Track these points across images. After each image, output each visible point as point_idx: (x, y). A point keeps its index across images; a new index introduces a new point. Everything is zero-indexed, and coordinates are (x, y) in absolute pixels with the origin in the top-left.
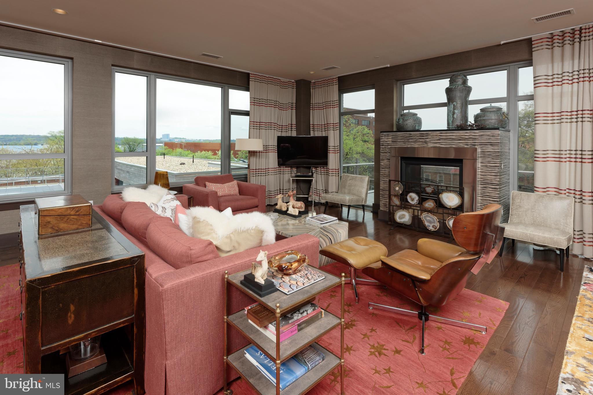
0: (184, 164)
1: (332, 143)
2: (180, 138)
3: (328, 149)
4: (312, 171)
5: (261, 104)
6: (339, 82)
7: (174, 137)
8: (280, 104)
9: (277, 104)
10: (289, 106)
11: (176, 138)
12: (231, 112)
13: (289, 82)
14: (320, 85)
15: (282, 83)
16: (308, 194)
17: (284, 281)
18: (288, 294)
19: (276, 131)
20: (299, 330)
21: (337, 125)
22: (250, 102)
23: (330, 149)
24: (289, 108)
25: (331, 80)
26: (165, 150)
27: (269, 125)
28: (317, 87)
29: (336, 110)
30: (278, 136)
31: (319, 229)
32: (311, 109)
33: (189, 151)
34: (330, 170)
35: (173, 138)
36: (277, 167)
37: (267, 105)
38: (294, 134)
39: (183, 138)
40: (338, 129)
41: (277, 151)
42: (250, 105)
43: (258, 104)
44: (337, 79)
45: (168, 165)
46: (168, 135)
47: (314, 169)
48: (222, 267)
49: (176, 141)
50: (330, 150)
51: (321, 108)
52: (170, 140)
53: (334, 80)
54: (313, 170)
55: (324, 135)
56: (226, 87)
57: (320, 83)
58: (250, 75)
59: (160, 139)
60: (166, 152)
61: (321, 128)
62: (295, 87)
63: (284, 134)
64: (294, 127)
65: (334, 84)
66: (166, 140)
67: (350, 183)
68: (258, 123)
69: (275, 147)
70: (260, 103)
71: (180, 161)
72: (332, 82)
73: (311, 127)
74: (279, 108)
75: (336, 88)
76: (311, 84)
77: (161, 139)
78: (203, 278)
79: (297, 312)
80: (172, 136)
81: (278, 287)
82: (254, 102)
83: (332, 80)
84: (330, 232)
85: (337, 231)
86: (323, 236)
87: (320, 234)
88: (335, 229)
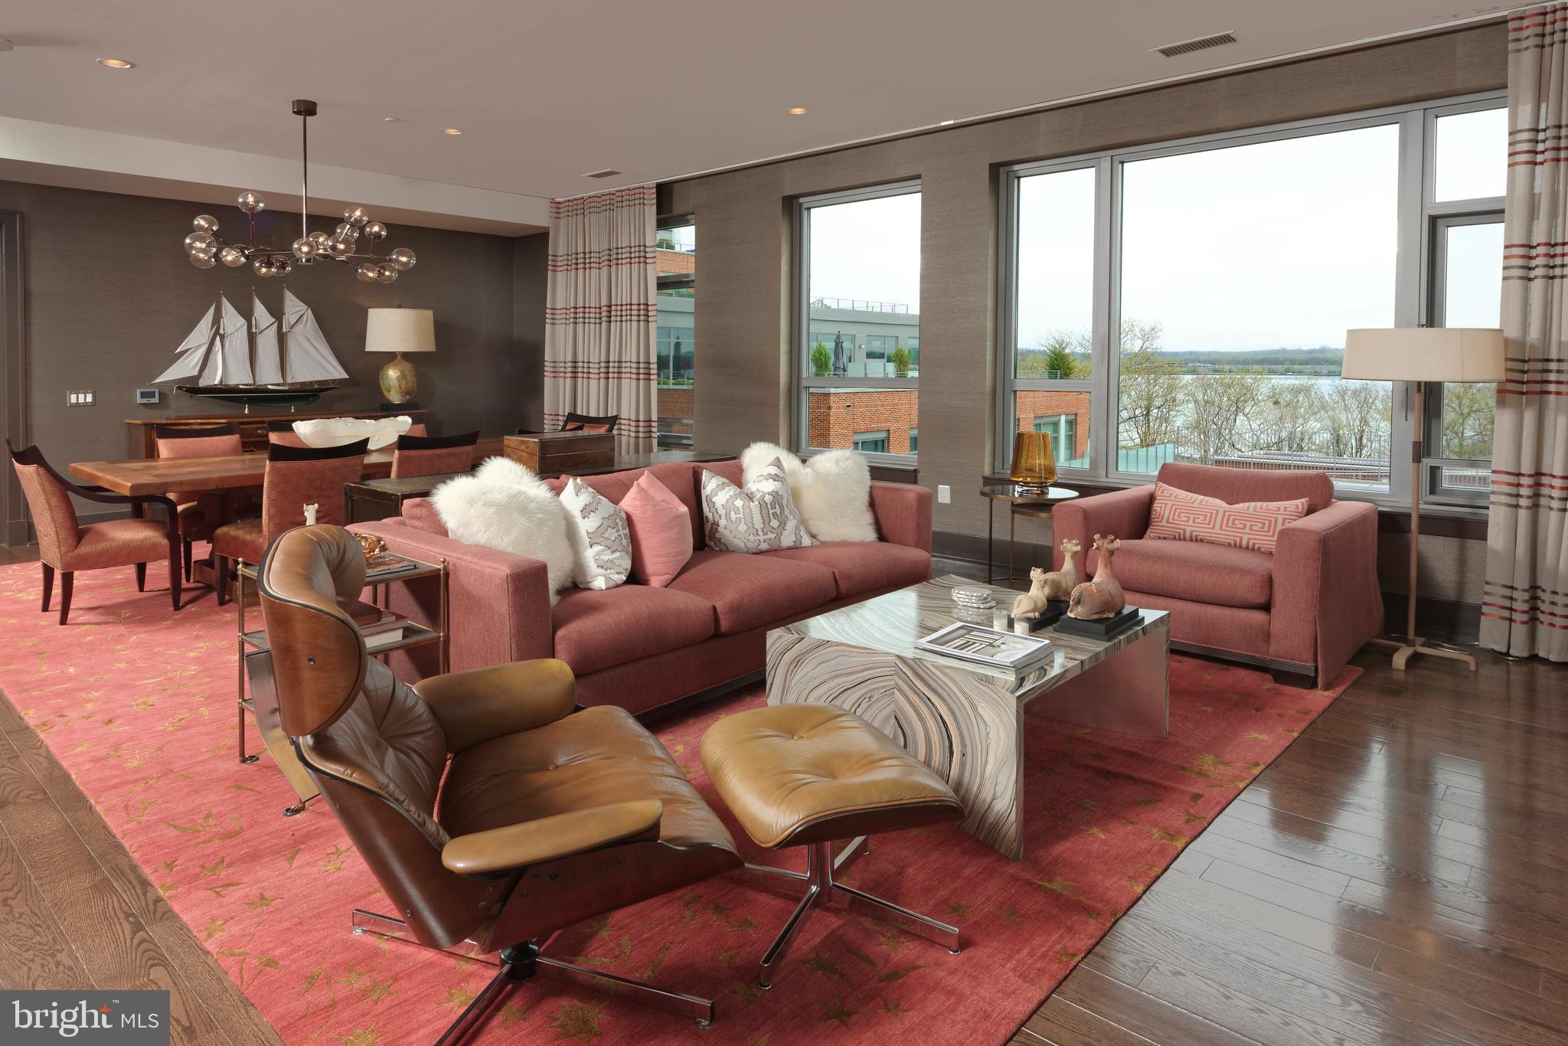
31: (892, 659)
58: (1513, 24)
84: (940, 691)
85: (974, 708)
86: (909, 693)
87: (896, 677)
88: (962, 691)
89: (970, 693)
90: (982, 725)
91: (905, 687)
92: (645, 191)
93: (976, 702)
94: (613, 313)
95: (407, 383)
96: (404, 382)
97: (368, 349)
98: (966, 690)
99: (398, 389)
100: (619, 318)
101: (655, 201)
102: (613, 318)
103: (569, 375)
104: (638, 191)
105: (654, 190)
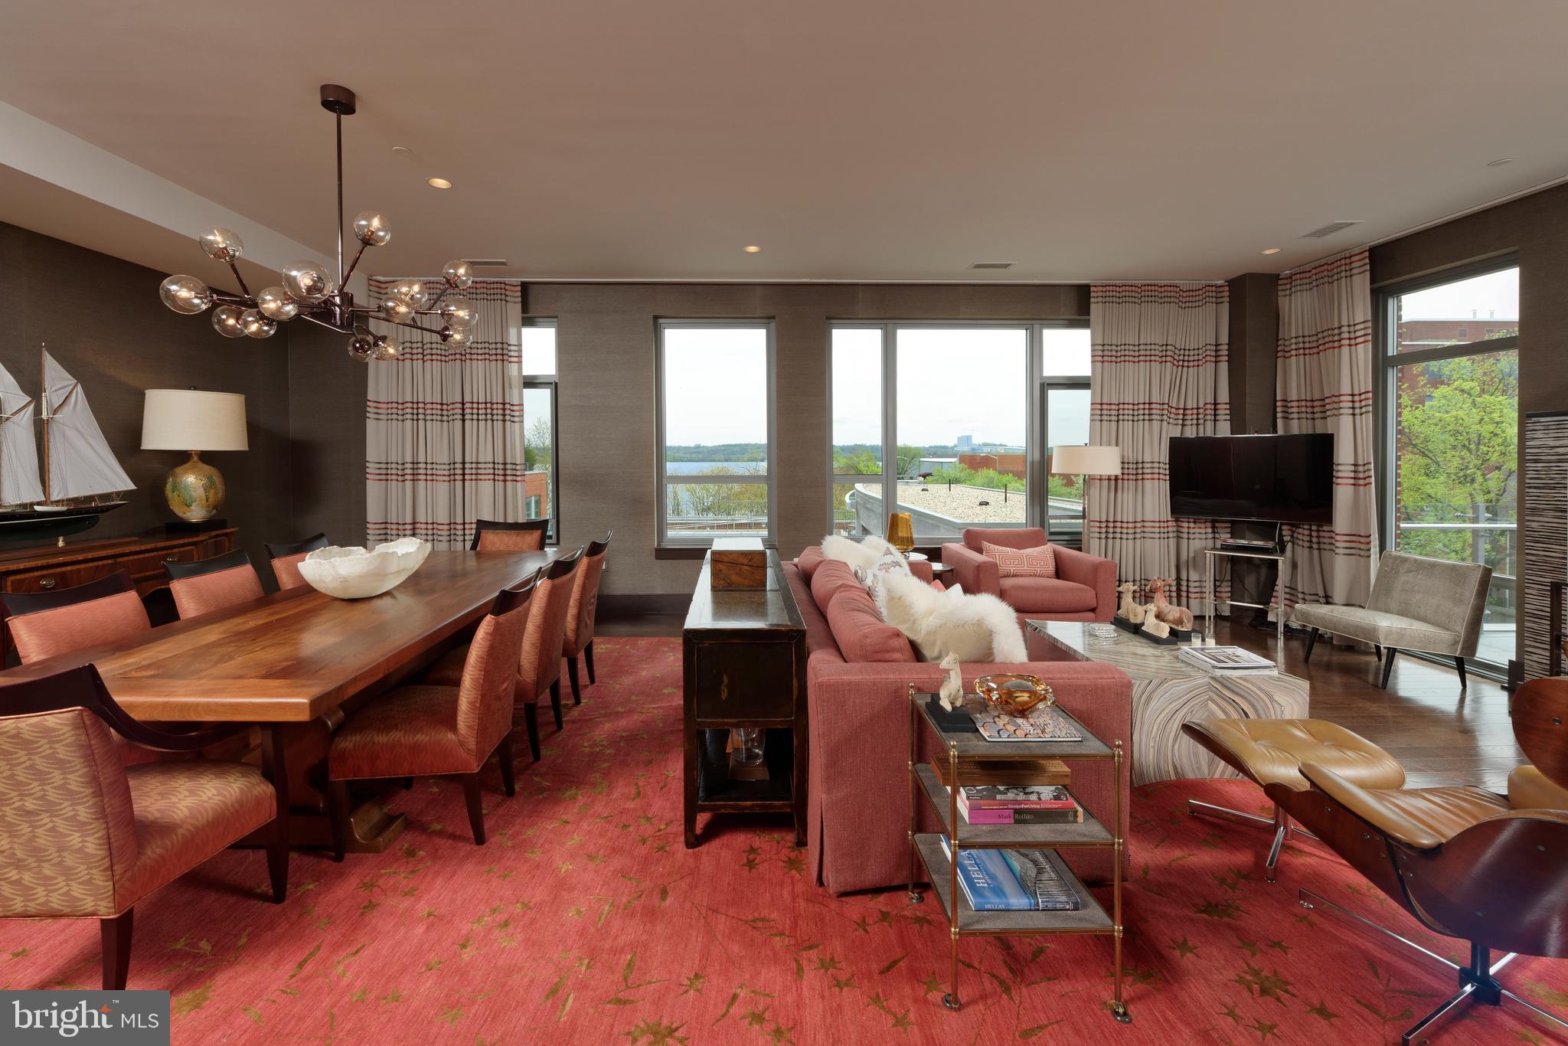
0: (987, 504)
1: (1344, 455)
2: (995, 445)
3: (1335, 473)
4: (1281, 536)
5: (1123, 358)
6: (1372, 264)
7: (981, 443)
8: (1177, 351)
9: (1169, 353)
10: (1208, 353)
11: (985, 445)
12: (1048, 384)
13: (1207, 288)
14: (1307, 281)
15: (1185, 294)
16: (1267, 602)
17: (995, 722)
18: (989, 739)
19: (1165, 423)
20: (1017, 822)
21: (1366, 399)
22: (1092, 356)
23: (1338, 471)
24: (1208, 358)
25: (1343, 262)
26: (960, 472)
27: (1146, 410)
28: (1299, 288)
29: (1364, 353)
30: (1171, 438)
31: (1207, 680)
32: (1279, 354)
33: (1011, 475)
34: (1338, 538)
35: (979, 445)
36: (1170, 519)
37: (1137, 359)
38: (1224, 430)
39: (1001, 445)
40: (1366, 412)
41: (1168, 477)
42: (1092, 362)
43: (1114, 359)
44: (1367, 254)
45: (954, 505)
46: (968, 438)
47: (1286, 532)
48: (907, 676)
49: (984, 452)
50: (1340, 474)
51: (1312, 351)
52: (973, 449)
53: (1353, 259)
54: (1284, 533)
55: (1319, 431)
56: (1037, 327)
57: (1307, 275)
58: (1092, 289)
59: (953, 448)
60: (962, 475)
61: (1309, 410)
62: (1228, 299)
63: (1190, 433)
64: (1224, 412)
65: (1354, 272)
66: (965, 449)
67: (1408, 582)
68: (1113, 407)
69: (1162, 465)
70: (1119, 354)
71: (980, 497)
72: (1348, 267)
73: (1279, 409)
74: (1175, 362)
75: (1361, 284)
76: (1280, 282)
77: (956, 446)
78: (874, 684)
79: (1021, 790)
80: (977, 440)
81: (978, 725)
82: (1102, 353)
83: (1348, 261)
84: (1242, 693)
85: (1270, 697)
86: (1219, 700)
87: (1210, 693)
88: (1260, 689)
89: (1267, 689)
90: (1277, 707)
91: (1215, 697)
92: (507, 287)
93: (1272, 693)
94: (467, 411)
95: (216, 494)
96: (212, 492)
97: (143, 448)
98: (1263, 687)
99: (204, 502)
100: (475, 417)
101: (520, 299)
102: (467, 417)
103: (408, 477)
104: (499, 286)
105: (519, 288)
